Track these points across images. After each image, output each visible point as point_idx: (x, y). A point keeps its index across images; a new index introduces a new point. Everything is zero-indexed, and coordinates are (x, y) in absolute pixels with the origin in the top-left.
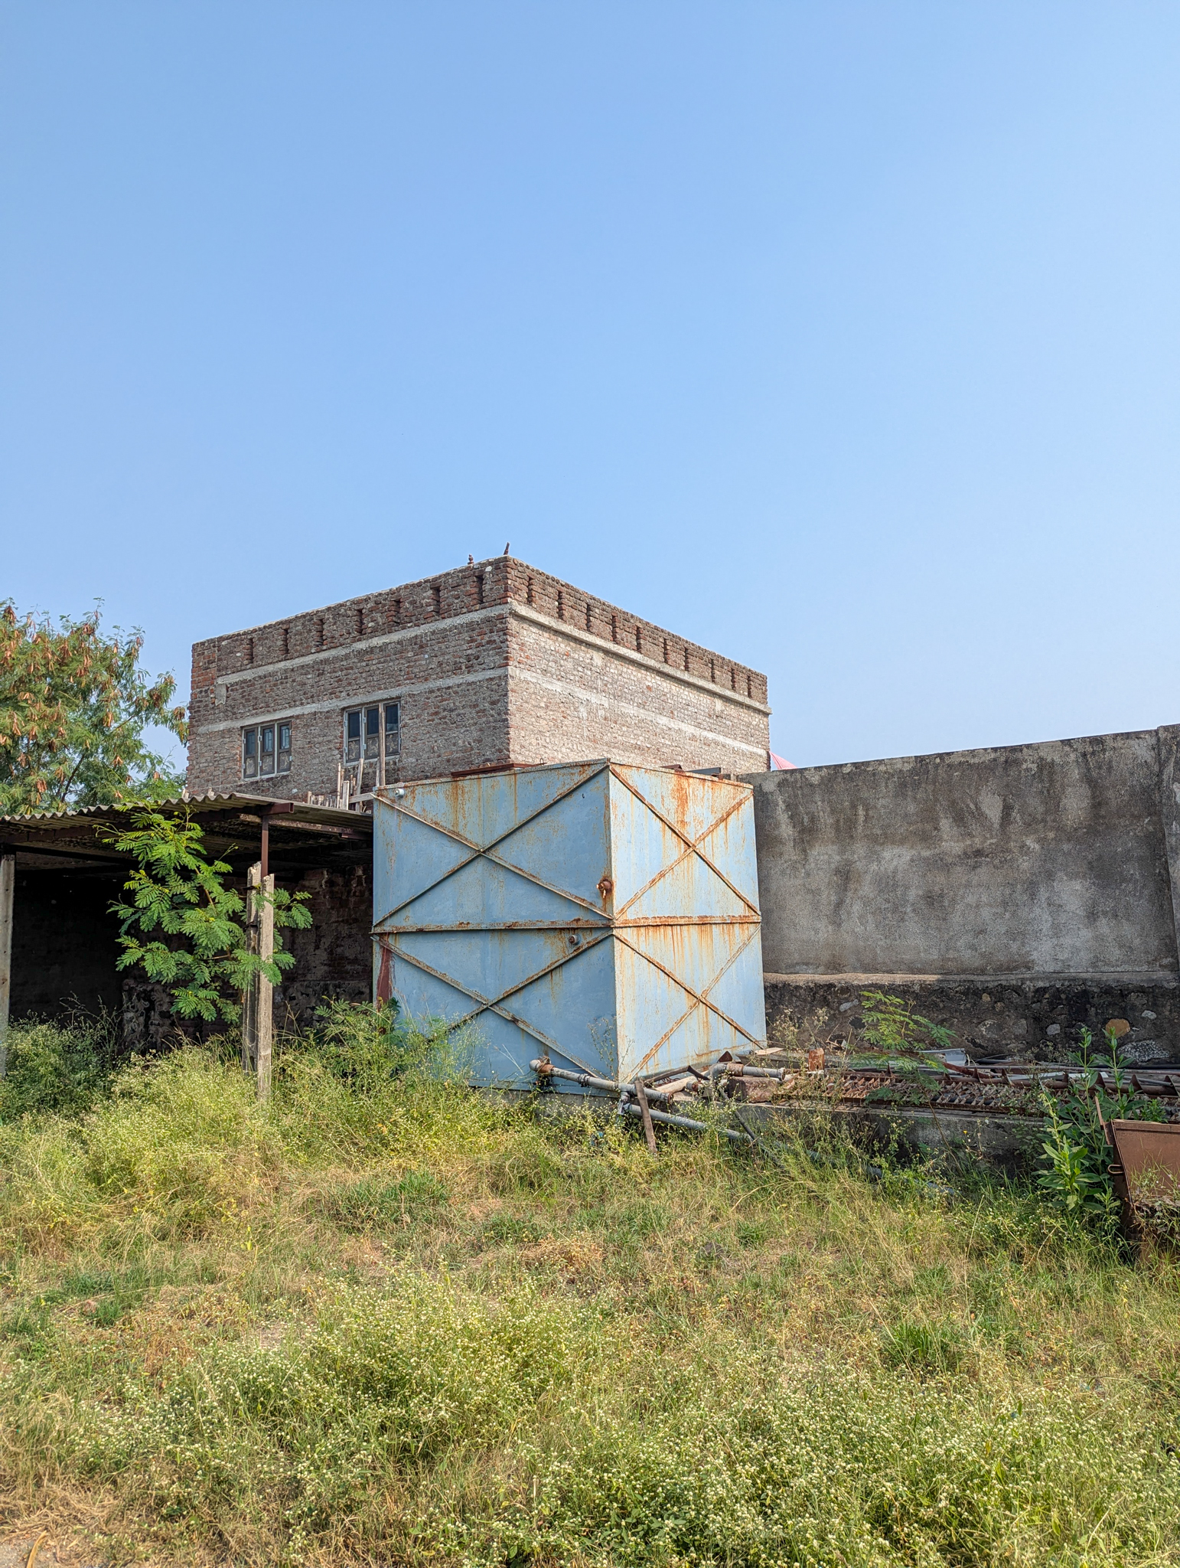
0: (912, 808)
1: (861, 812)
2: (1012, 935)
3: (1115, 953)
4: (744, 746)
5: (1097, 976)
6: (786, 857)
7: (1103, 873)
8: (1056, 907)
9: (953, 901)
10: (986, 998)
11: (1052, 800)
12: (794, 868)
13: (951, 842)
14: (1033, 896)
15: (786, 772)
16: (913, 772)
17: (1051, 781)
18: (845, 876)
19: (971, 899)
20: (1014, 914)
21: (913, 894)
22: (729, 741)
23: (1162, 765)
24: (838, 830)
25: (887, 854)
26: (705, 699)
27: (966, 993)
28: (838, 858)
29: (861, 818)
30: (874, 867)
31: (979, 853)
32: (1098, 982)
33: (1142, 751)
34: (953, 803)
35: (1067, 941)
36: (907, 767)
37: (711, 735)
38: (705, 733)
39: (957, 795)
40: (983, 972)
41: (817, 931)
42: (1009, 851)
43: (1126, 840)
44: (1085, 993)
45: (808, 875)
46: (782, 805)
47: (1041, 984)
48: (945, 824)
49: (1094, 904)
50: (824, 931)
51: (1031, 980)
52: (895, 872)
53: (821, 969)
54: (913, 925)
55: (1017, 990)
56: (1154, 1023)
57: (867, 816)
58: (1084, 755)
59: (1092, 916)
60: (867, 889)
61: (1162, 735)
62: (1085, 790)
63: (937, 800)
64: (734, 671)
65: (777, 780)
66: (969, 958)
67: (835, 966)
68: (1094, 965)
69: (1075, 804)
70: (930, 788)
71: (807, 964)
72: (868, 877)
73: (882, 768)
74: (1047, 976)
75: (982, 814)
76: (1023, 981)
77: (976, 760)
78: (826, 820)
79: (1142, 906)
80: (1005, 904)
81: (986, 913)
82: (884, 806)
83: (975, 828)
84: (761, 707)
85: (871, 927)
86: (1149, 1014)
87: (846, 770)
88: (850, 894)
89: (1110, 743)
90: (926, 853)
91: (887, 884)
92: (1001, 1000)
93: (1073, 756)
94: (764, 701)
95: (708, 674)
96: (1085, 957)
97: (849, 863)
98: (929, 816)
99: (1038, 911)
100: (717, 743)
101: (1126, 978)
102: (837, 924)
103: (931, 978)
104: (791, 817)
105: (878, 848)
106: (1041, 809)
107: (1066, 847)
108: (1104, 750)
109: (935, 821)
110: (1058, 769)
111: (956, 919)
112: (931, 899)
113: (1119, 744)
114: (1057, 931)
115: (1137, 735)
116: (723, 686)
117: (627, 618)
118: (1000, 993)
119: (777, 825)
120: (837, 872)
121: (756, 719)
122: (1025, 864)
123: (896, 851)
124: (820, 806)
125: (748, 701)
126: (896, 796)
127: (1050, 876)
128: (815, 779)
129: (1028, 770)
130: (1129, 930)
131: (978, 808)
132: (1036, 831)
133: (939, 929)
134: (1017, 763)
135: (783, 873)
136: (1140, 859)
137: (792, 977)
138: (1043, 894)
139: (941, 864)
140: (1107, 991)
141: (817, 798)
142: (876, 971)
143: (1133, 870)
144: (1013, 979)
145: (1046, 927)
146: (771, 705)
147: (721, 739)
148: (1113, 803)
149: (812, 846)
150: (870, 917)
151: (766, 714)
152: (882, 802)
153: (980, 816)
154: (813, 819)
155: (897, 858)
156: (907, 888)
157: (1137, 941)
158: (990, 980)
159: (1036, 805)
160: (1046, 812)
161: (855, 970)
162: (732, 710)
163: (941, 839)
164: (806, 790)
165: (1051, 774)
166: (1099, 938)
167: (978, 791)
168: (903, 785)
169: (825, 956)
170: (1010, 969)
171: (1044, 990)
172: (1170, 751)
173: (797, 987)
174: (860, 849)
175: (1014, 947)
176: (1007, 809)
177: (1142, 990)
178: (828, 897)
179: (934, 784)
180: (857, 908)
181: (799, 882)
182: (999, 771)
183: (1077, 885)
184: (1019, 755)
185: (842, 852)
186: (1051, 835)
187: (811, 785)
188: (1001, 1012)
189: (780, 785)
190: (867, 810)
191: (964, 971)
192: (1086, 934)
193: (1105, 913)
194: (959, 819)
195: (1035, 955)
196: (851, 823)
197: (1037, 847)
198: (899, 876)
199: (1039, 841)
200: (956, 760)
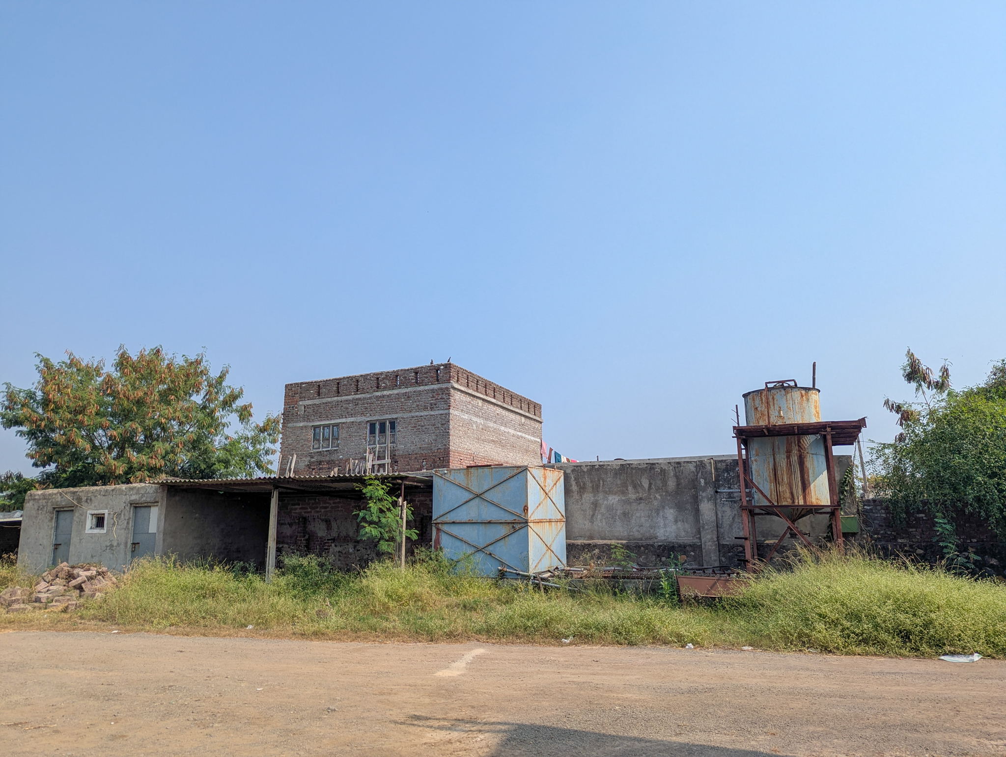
0: (619, 482)
1: (601, 483)
2: (651, 527)
3: (683, 534)
4: (532, 438)
5: (677, 541)
6: (574, 497)
7: (680, 507)
8: (665, 518)
9: (632, 515)
10: (642, 548)
11: (665, 482)
12: (577, 502)
13: (632, 496)
14: (658, 514)
15: (575, 466)
16: (619, 469)
17: (664, 476)
18: (595, 505)
19: (638, 515)
20: (652, 520)
21: (619, 512)
22: (527, 436)
23: (698, 473)
24: (593, 488)
25: (610, 498)
26: (518, 417)
27: (636, 547)
28: (593, 498)
29: (602, 485)
30: (606, 502)
31: (641, 499)
32: (677, 543)
33: (692, 467)
34: (633, 481)
35: (668, 529)
36: (617, 468)
37: (520, 434)
38: (518, 433)
39: (634, 478)
40: (641, 540)
41: (585, 525)
42: (651, 499)
43: (687, 497)
44: (673, 546)
45: (582, 504)
46: (573, 479)
47: (660, 544)
48: (630, 488)
49: (677, 517)
50: (588, 525)
51: (657, 542)
52: (613, 504)
53: (586, 538)
54: (618, 523)
55: (652, 546)
56: (693, 556)
57: (603, 484)
58: (675, 468)
59: (676, 521)
60: (603, 510)
61: (698, 463)
62: (674, 479)
63: (627, 480)
64: (529, 403)
65: (571, 469)
66: (637, 535)
67: (591, 538)
68: (676, 537)
69: (672, 484)
70: (625, 475)
71: (581, 537)
72: (603, 506)
73: (609, 467)
74: (662, 541)
75: (642, 485)
76: (654, 543)
77: (641, 467)
78: (589, 485)
79: (691, 518)
80: (649, 517)
81: (643, 519)
82: (610, 481)
83: (640, 490)
84: (538, 419)
85: (604, 523)
86: (692, 553)
87: (597, 467)
88: (597, 512)
89: (682, 464)
90: (623, 498)
91: (610, 508)
92: (647, 549)
93: (671, 468)
94: (540, 417)
95: (519, 406)
96: (673, 534)
97: (597, 501)
98: (624, 485)
99: (659, 519)
100: (522, 437)
101: (686, 541)
102: (592, 522)
103: (624, 542)
104: (576, 483)
105: (607, 496)
106: (661, 485)
107: (669, 498)
108: (681, 467)
109: (627, 487)
110: (666, 471)
111: (633, 521)
112: (625, 514)
113: (685, 465)
114: (665, 526)
115: (691, 462)
116: (525, 411)
117: (491, 383)
118: (647, 547)
119: (571, 486)
120: (593, 503)
121: (537, 425)
122: (656, 503)
123: (613, 497)
124: (587, 479)
125: (534, 417)
126: (614, 478)
127: (663, 507)
128: (585, 470)
129: (657, 471)
130: (687, 526)
131: (641, 483)
132: (659, 492)
133: (627, 525)
134: (654, 469)
135: (573, 503)
136: (691, 503)
137: (576, 541)
138: (661, 514)
139: (628, 502)
140: (680, 546)
141: (586, 476)
142: (606, 539)
143: (688, 506)
144: (651, 542)
145: (662, 524)
146: (543, 418)
147: (524, 435)
148: (683, 484)
149: (584, 494)
150: (604, 520)
151: (541, 423)
152: (609, 479)
153: (642, 486)
154: (584, 484)
155: (613, 499)
156: (617, 510)
157: (689, 530)
158: (644, 543)
159: (659, 483)
160: (663, 486)
161: (598, 539)
162: (528, 422)
163: (629, 493)
164: (582, 474)
165: (665, 473)
166: (678, 529)
167: (641, 477)
168: (616, 474)
169: (588, 534)
170: (650, 539)
171: (661, 546)
172: (700, 469)
173: (578, 545)
174: (601, 496)
175: (652, 531)
176: (650, 484)
177: (690, 545)
178: (589, 512)
179: (626, 474)
180: (599, 516)
181: (579, 507)
182: (648, 471)
183: (672, 511)
184: (654, 466)
185: (594, 497)
186: (664, 494)
187: (584, 472)
188: (647, 553)
189: (572, 471)
190: (603, 482)
191: (635, 539)
192: (674, 527)
193: (680, 520)
194: (635, 487)
195: (658, 534)
196: (598, 486)
197: (660, 497)
198: (614, 506)
199: (660, 495)
200: (634, 466)
